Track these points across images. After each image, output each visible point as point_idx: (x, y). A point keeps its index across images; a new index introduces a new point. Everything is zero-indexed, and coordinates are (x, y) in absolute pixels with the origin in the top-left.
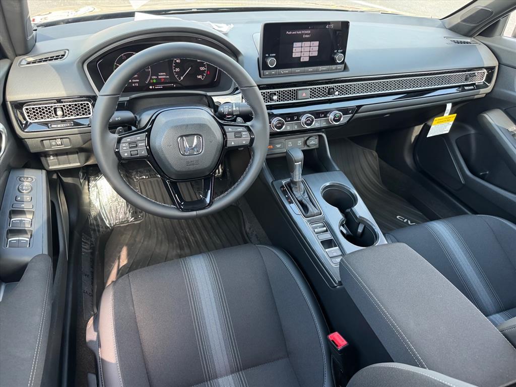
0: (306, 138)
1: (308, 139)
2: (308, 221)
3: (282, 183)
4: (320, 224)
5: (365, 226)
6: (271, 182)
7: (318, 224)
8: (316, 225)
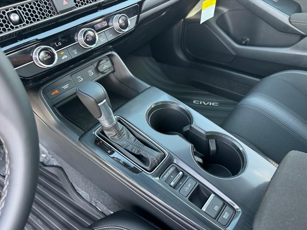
8: (167, 174)
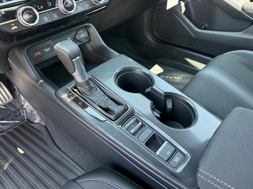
0: (74, 34)
1: (76, 34)
2: (119, 124)
3: (68, 89)
4: (133, 120)
5: (173, 100)
6: (54, 94)
7: (131, 122)
